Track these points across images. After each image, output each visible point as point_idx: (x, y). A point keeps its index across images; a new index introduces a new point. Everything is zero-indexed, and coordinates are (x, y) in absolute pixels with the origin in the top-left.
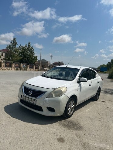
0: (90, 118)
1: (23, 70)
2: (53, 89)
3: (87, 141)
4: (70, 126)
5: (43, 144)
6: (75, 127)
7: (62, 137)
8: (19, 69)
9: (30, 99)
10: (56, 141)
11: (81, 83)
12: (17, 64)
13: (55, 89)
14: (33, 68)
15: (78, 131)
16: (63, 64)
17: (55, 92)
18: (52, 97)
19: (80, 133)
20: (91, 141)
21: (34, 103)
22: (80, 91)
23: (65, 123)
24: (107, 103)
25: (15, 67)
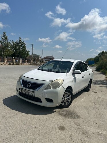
0: (85, 107)
1: (15, 65)
2: (50, 81)
3: (85, 128)
4: (68, 115)
5: (46, 133)
6: (73, 116)
7: (62, 125)
8: (12, 63)
9: (29, 92)
10: (58, 129)
11: (76, 75)
12: (10, 59)
13: (52, 81)
14: (25, 63)
15: (75, 119)
16: (54, 59)
17: (52, 84)
18: (50, 88)
19: (78, 121)
20: (89, 128)
21: (33, 95)
22: (75, 82)
23: (63, 113)
24: (98, 93)
25: (8, 61)
